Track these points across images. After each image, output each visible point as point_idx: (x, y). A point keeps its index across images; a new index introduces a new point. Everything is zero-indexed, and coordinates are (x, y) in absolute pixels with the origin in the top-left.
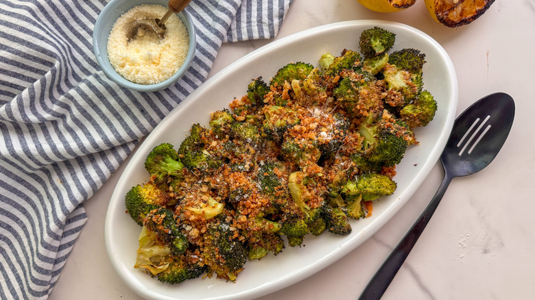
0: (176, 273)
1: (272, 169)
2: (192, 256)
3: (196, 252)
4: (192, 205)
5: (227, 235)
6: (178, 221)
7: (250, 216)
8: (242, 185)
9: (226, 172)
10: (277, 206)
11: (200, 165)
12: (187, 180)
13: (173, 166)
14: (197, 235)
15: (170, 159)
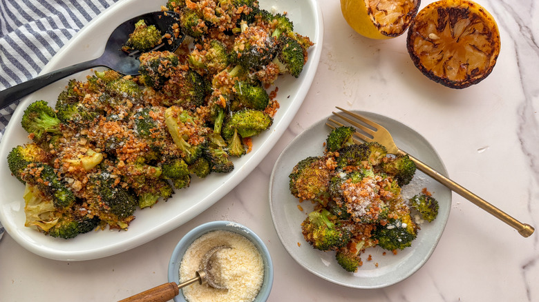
0: (65, 226)
1: (148, 113)
2: (81, 209)
3: (83, 205)
4: (71, 157)
5: (109, 183)
6: (59, 175)
7: (127, 161)
8: (114, 132)
9: (101, 123)
10: (156, 149)
11: (74, 117)
12: (65, 135)
13: (49, 123)
14: (80, 187)
15: (45, 116)
